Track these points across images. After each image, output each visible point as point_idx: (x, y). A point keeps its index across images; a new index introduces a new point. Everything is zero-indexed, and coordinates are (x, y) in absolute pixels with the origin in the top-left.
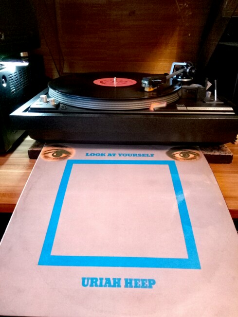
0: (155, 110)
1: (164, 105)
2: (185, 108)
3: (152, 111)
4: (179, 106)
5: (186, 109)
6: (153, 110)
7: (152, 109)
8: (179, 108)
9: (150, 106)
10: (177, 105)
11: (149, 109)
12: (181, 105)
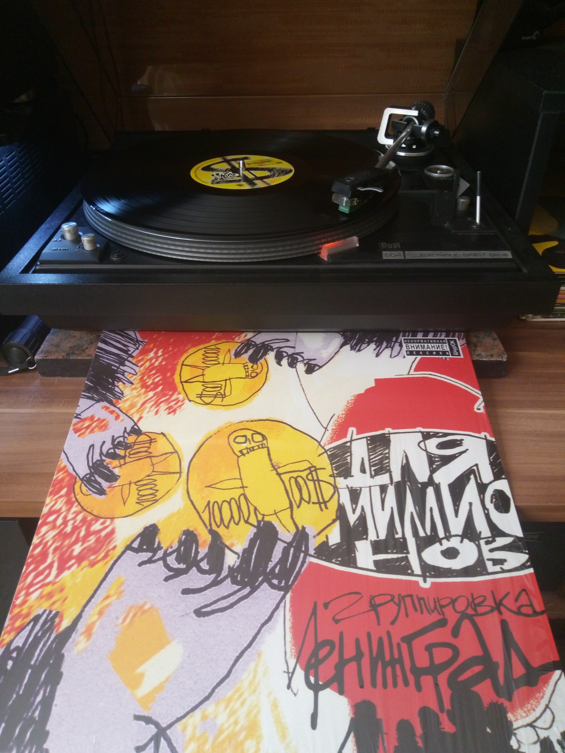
0: (330, 262)
2: (399, 255)
3: (323, 262)
4: (387, 249)
5: (403, 258)
6: (326, 259)
7: (324, 255)
8: (387, 255)
9: (321, 249)
10: (382, 243)
11: (318, 255)
12: (393, 245)
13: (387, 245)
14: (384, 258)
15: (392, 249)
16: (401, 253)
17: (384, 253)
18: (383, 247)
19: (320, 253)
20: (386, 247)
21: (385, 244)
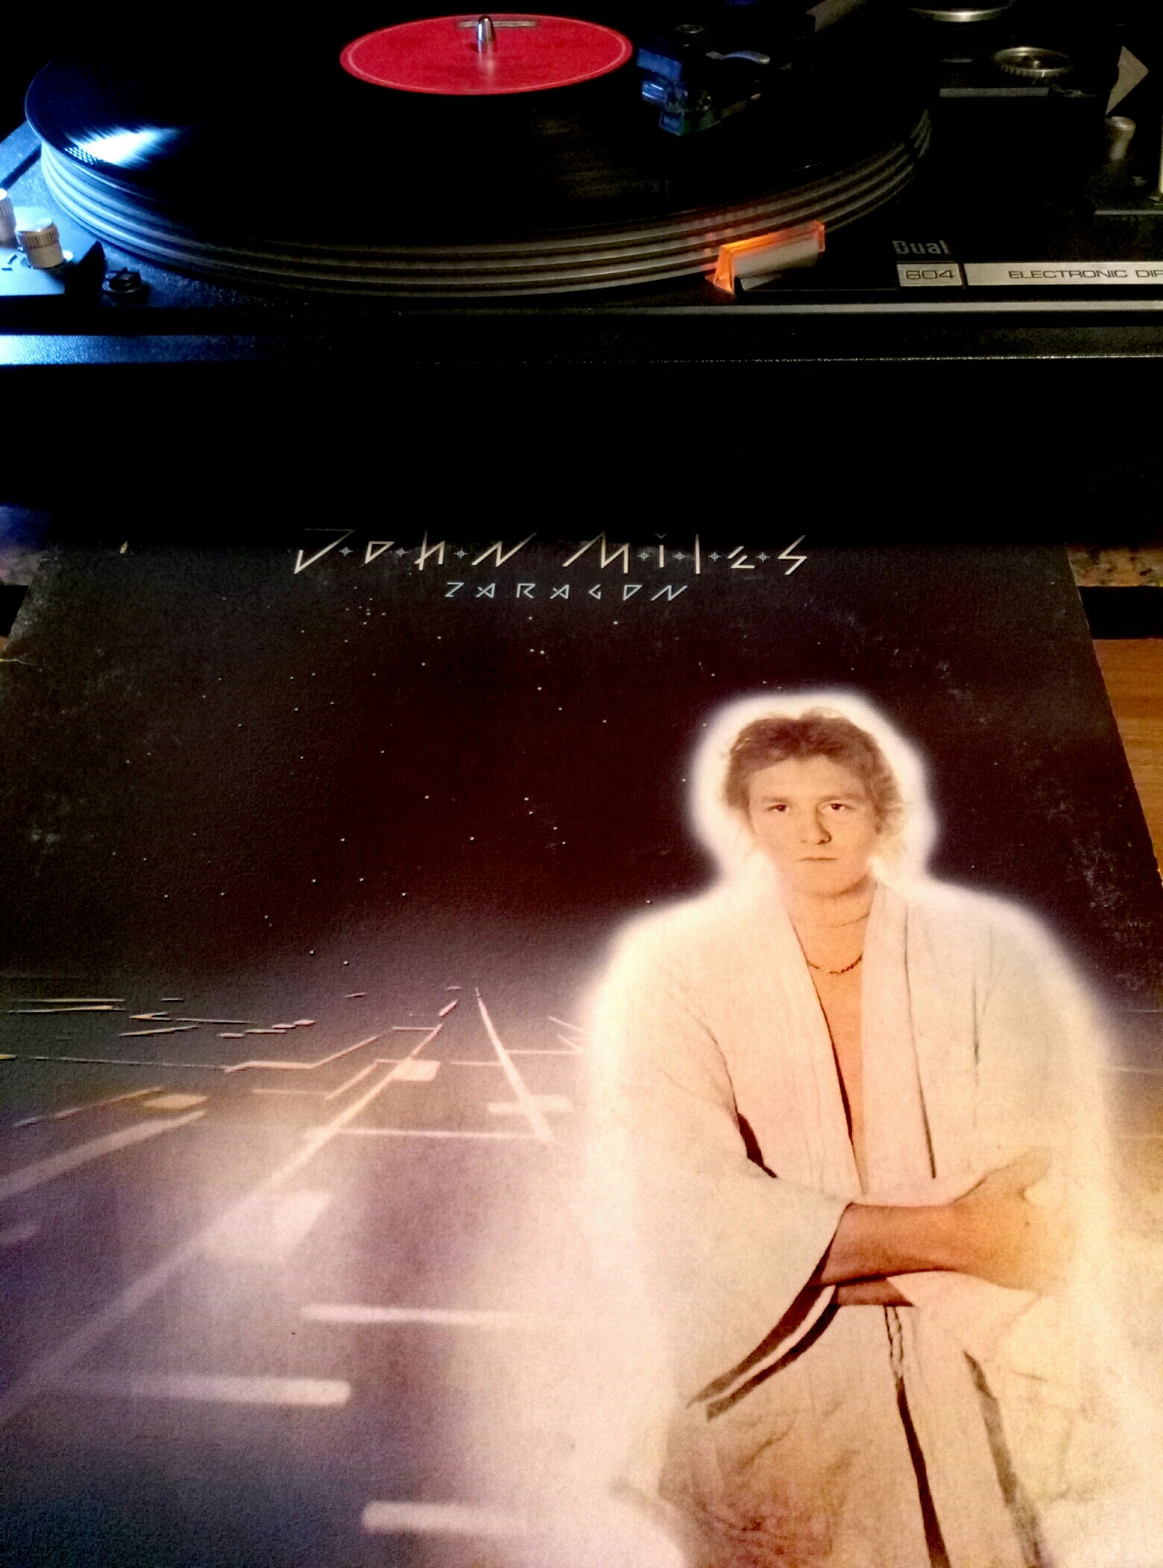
0: (741, 296)
1: (808, 246)
2: (947, 275)
3: (721, 298)
4: (912, 258)
6: (729, 288)
7: (724, 281)
8: (909, 275)
9: (714, 259)
12: (926, 248)
13: (910, 248)
14: (905, 282)
15: (928, 259)
16: (955, 268)
17: (903, 269)
18: (898, 250)
19: (713, 271)
20: (907, 251)
21: (904, 244)
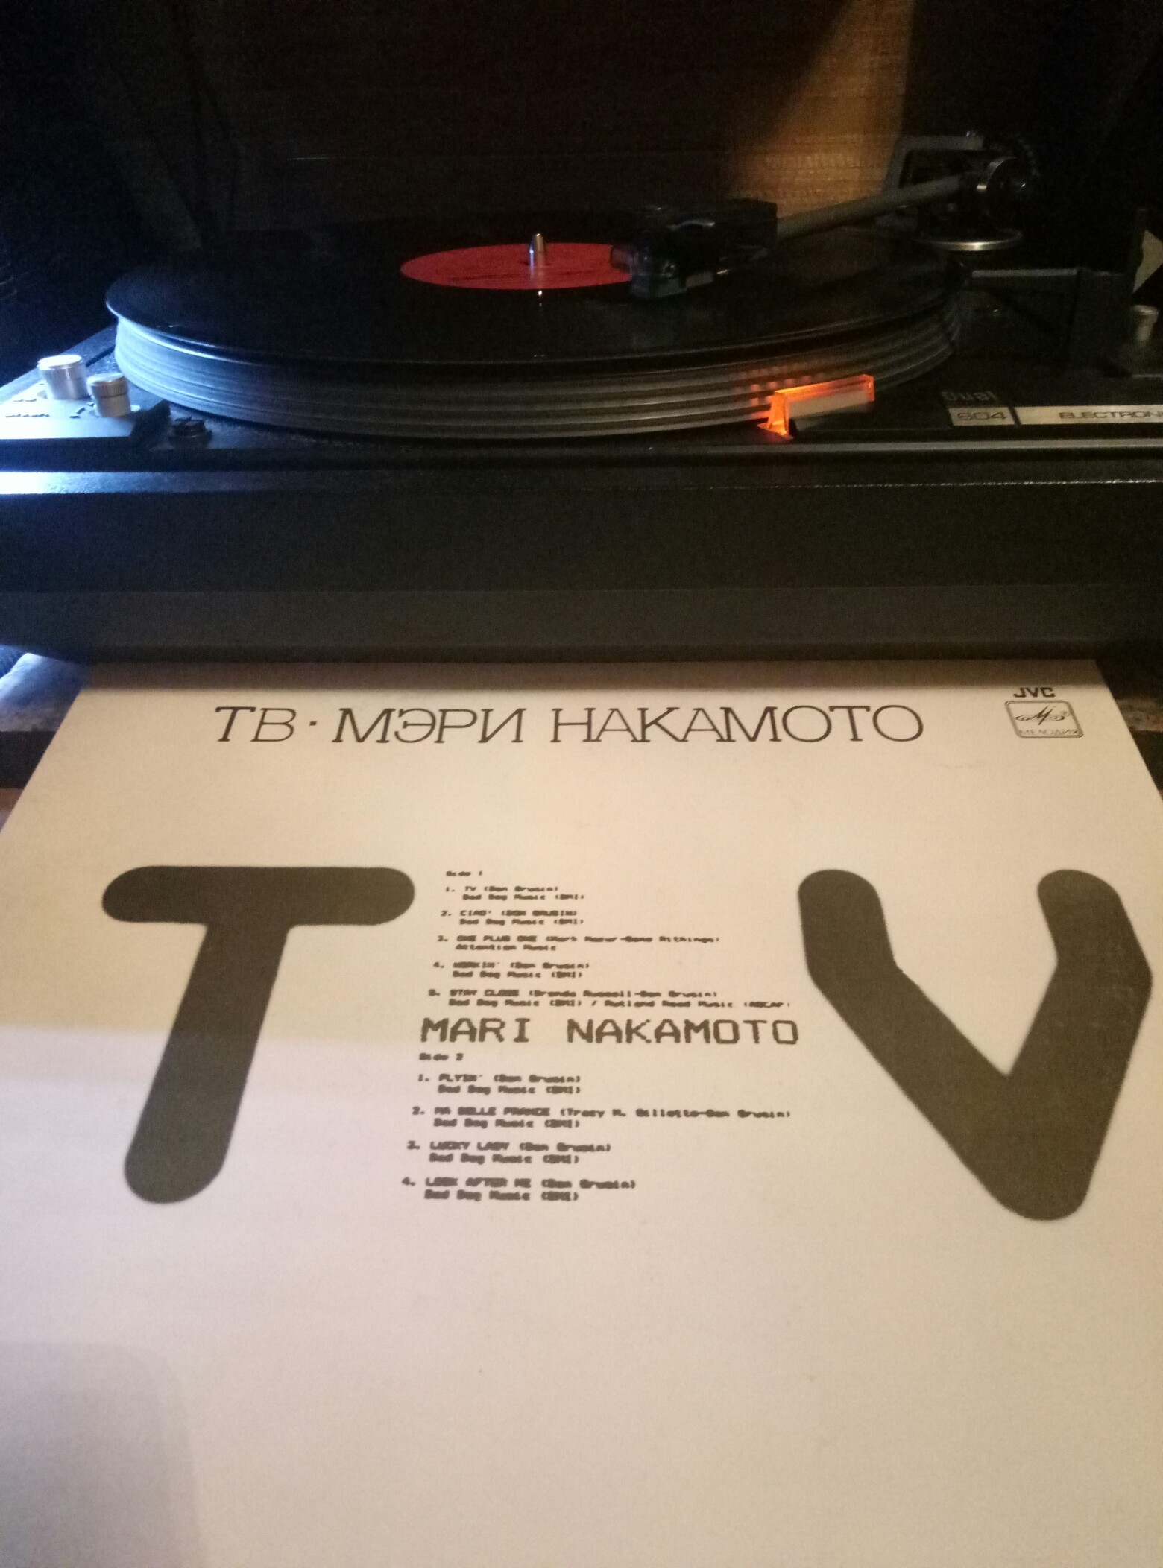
0: (796, 436)
1: (858, 396)
2: (1000, 416)
3: (776, 440)
4: (961, 403)
5: (1009, 421)
6: (783, 432)
7: (778, 425)
8: (961, 416)
9: (767, 407)
10: (944, 394)
11: (761, 425)
12: (974, 397)
13: (958, 395)
14: (958, 422)
15: (977, 403)
16: (1005, 410)
17: (954, 412)
18: (947, 398)
19: (765, 420)
20: (956, 398)
21: (952, 394)
